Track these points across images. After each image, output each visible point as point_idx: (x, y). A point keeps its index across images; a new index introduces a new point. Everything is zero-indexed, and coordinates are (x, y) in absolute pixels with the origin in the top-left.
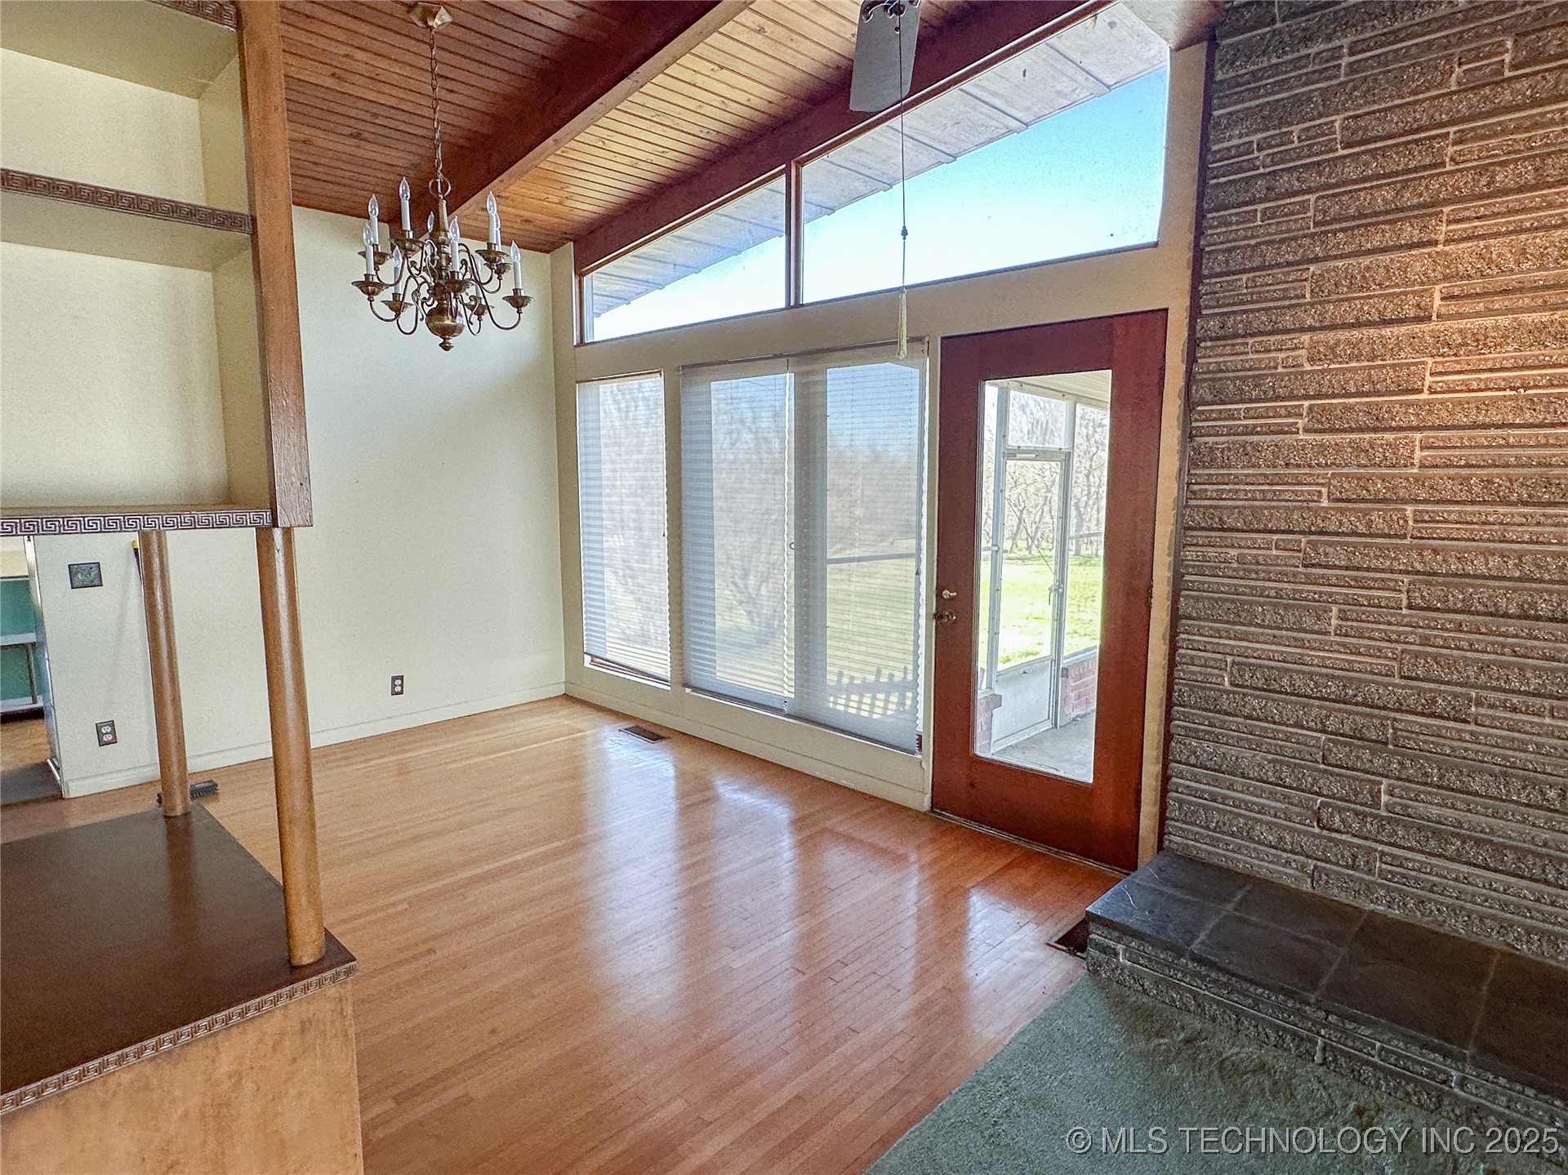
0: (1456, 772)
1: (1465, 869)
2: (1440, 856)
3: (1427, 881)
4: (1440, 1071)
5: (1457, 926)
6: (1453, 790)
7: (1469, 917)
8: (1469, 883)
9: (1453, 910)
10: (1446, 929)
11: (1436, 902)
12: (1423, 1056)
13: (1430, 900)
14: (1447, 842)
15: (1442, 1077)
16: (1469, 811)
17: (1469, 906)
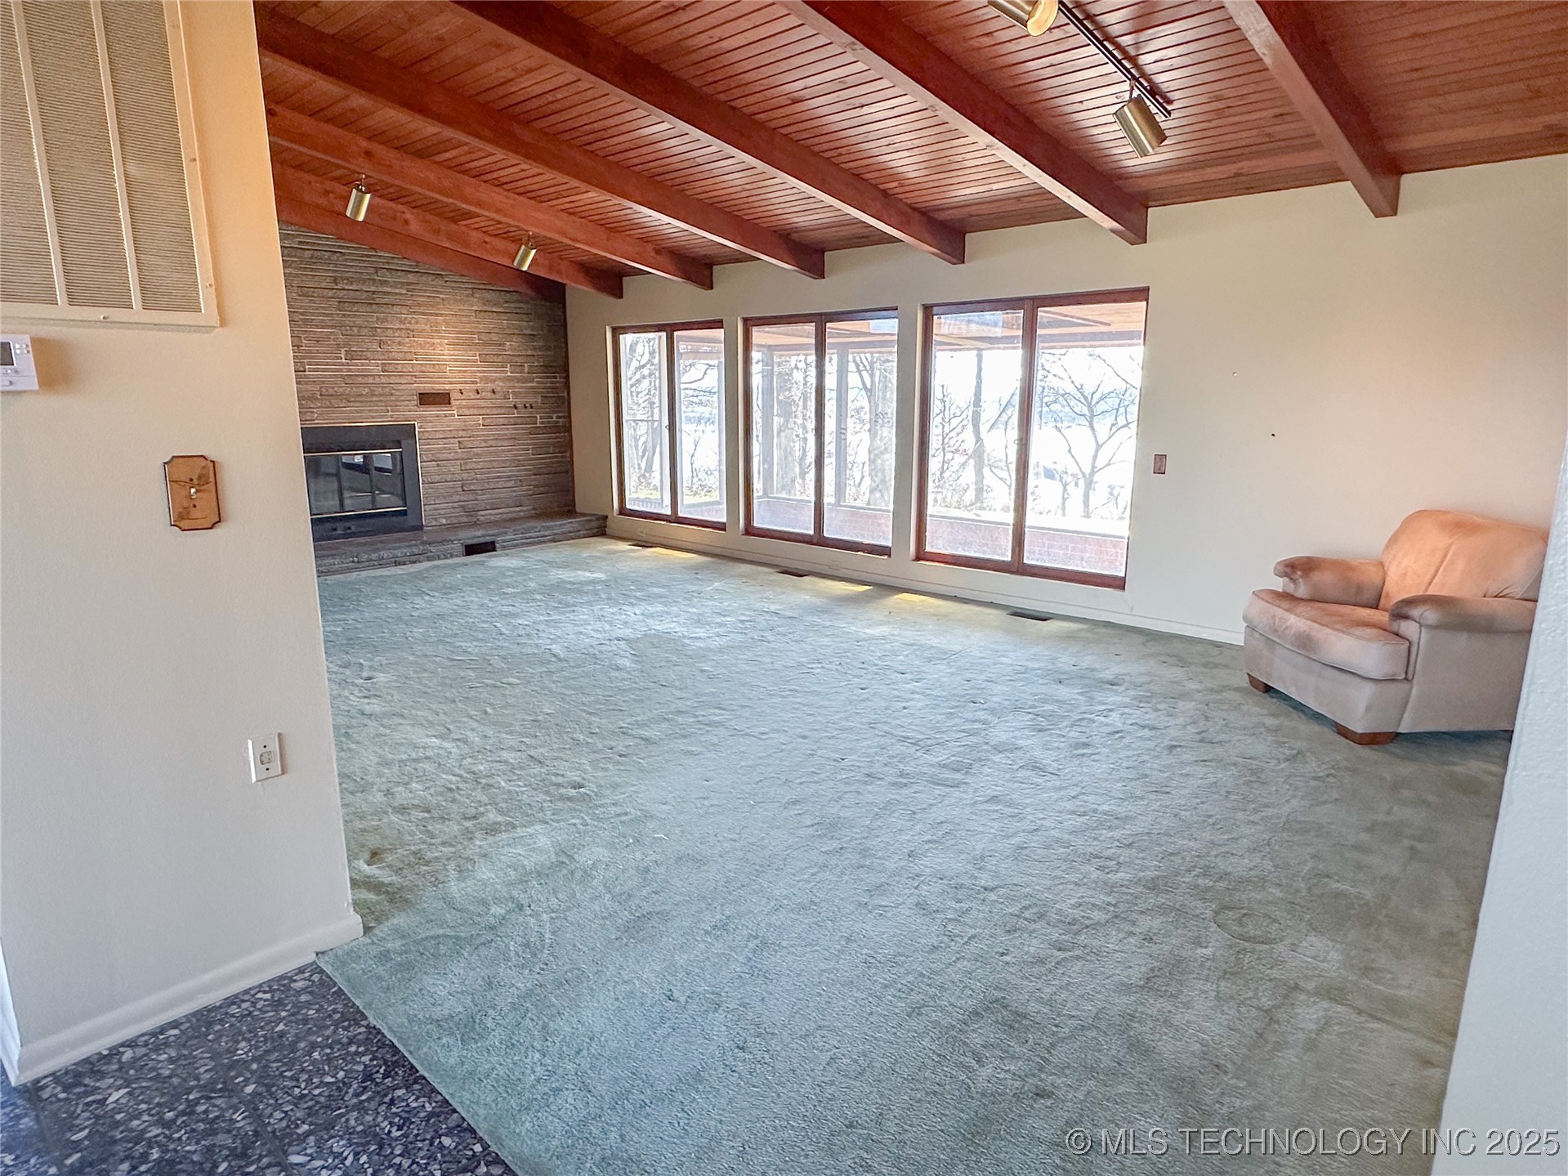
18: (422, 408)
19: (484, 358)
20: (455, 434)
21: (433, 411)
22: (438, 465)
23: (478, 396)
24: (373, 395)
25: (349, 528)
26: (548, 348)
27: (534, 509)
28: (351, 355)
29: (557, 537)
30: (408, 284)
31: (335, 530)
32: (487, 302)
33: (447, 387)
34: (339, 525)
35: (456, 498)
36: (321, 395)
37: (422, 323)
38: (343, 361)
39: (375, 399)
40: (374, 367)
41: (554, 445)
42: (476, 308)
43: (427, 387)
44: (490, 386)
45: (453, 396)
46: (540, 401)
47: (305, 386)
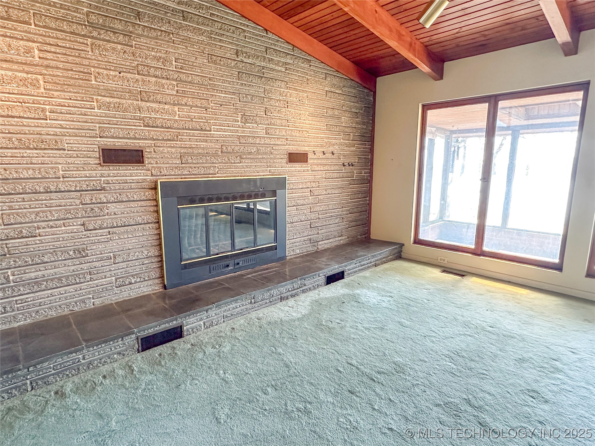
0: (37, 256)
1: (50, 292)
2: (40, 291)
3: (37, 303)
4: (75, 359)
5: (53, 314)
6: (38, 264)
7: (56, 308)
8: (53, 296)
9: (50, 309)
10: (49, 317)
11: (43, 309)
12: (69, 358)
13: (41, 309)
14: (41, 284)
15: (77, 360)
16: (46, 270)
17: (54, 304)
18: (291, 165)
19: (329, 127)
20: (309, 185)
21: (297, 166)
22: (297, 209)
23: (324, 157)
24: (259, 154)
25: (238, 264)
26: (364, 123)
27: (348, 238)
28: (246, 119)
29: (377, 262)
30: (286, 63)
31: (228, 266)
32: (333, 85)
33: (306, 149)
34: (231, 262)
35: (306, 234)
36: (222, 152)
37: (293, 96)
38: (239, 123)
39: (260, 157)
40: (261, 131)
41: (360, 192)
42: (326, 89)
43: (293, 149)
44: (331, 149)
45: (310, 156)
46: (357, 160)
47: (210, 144)
